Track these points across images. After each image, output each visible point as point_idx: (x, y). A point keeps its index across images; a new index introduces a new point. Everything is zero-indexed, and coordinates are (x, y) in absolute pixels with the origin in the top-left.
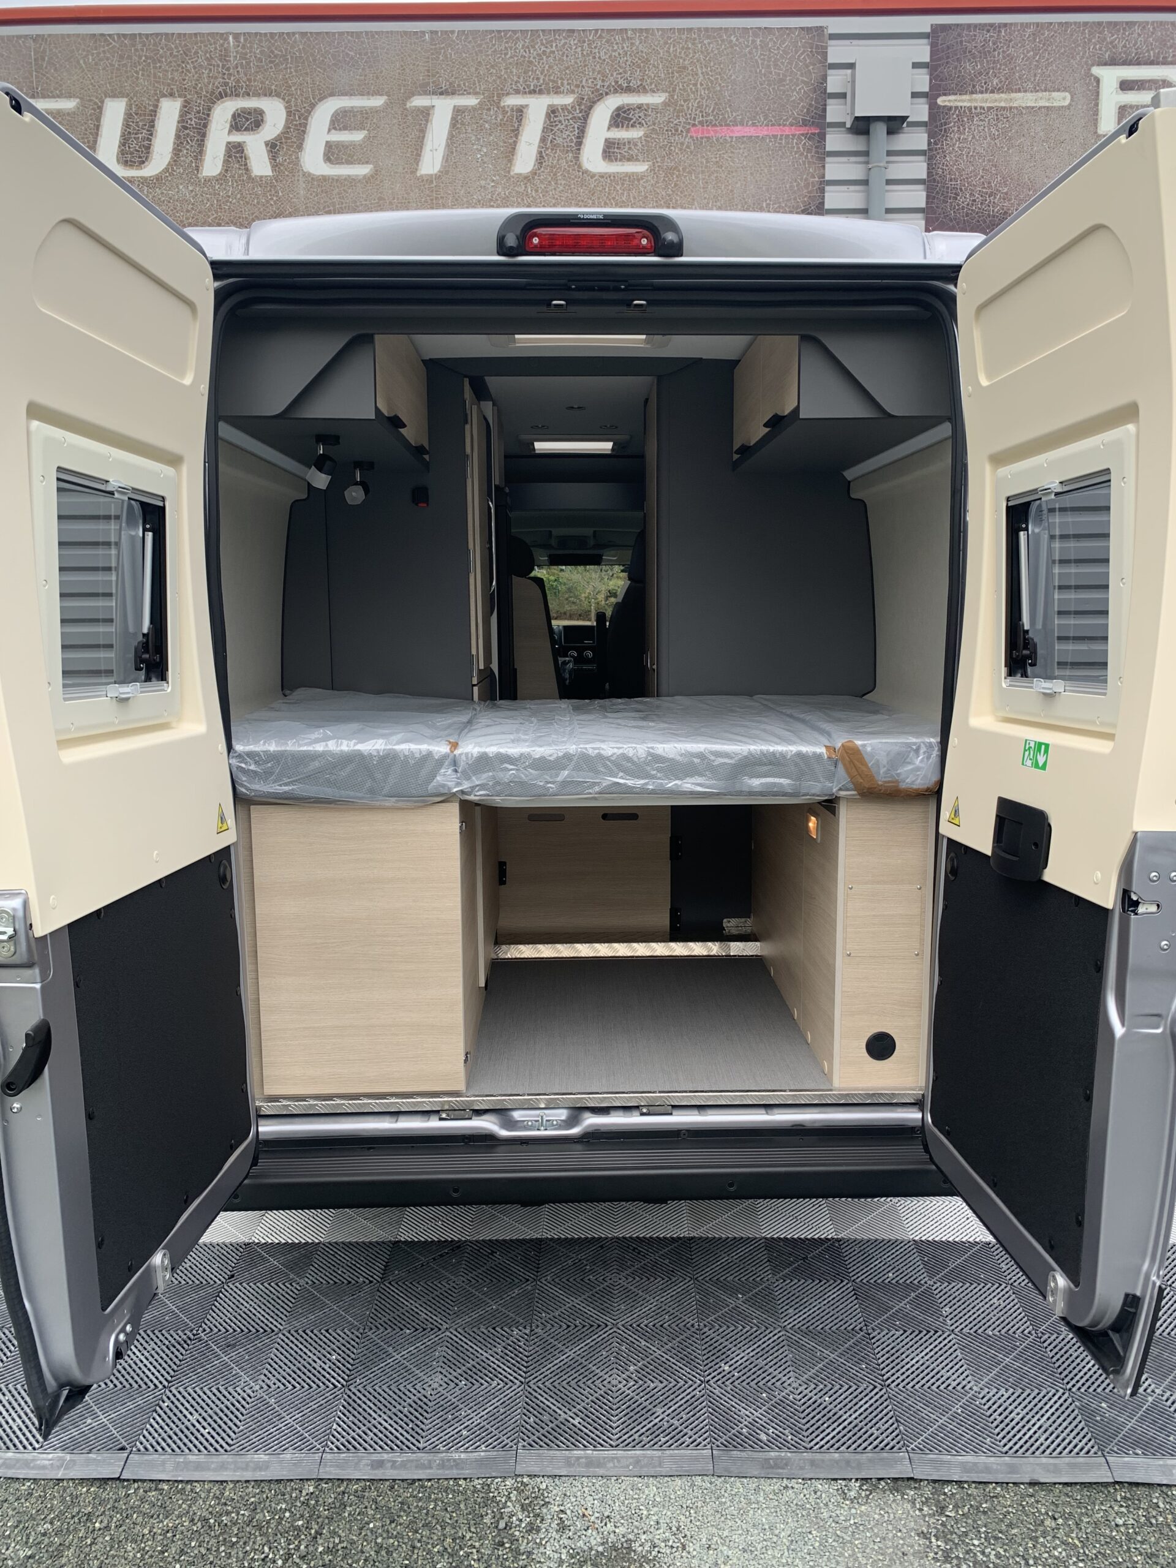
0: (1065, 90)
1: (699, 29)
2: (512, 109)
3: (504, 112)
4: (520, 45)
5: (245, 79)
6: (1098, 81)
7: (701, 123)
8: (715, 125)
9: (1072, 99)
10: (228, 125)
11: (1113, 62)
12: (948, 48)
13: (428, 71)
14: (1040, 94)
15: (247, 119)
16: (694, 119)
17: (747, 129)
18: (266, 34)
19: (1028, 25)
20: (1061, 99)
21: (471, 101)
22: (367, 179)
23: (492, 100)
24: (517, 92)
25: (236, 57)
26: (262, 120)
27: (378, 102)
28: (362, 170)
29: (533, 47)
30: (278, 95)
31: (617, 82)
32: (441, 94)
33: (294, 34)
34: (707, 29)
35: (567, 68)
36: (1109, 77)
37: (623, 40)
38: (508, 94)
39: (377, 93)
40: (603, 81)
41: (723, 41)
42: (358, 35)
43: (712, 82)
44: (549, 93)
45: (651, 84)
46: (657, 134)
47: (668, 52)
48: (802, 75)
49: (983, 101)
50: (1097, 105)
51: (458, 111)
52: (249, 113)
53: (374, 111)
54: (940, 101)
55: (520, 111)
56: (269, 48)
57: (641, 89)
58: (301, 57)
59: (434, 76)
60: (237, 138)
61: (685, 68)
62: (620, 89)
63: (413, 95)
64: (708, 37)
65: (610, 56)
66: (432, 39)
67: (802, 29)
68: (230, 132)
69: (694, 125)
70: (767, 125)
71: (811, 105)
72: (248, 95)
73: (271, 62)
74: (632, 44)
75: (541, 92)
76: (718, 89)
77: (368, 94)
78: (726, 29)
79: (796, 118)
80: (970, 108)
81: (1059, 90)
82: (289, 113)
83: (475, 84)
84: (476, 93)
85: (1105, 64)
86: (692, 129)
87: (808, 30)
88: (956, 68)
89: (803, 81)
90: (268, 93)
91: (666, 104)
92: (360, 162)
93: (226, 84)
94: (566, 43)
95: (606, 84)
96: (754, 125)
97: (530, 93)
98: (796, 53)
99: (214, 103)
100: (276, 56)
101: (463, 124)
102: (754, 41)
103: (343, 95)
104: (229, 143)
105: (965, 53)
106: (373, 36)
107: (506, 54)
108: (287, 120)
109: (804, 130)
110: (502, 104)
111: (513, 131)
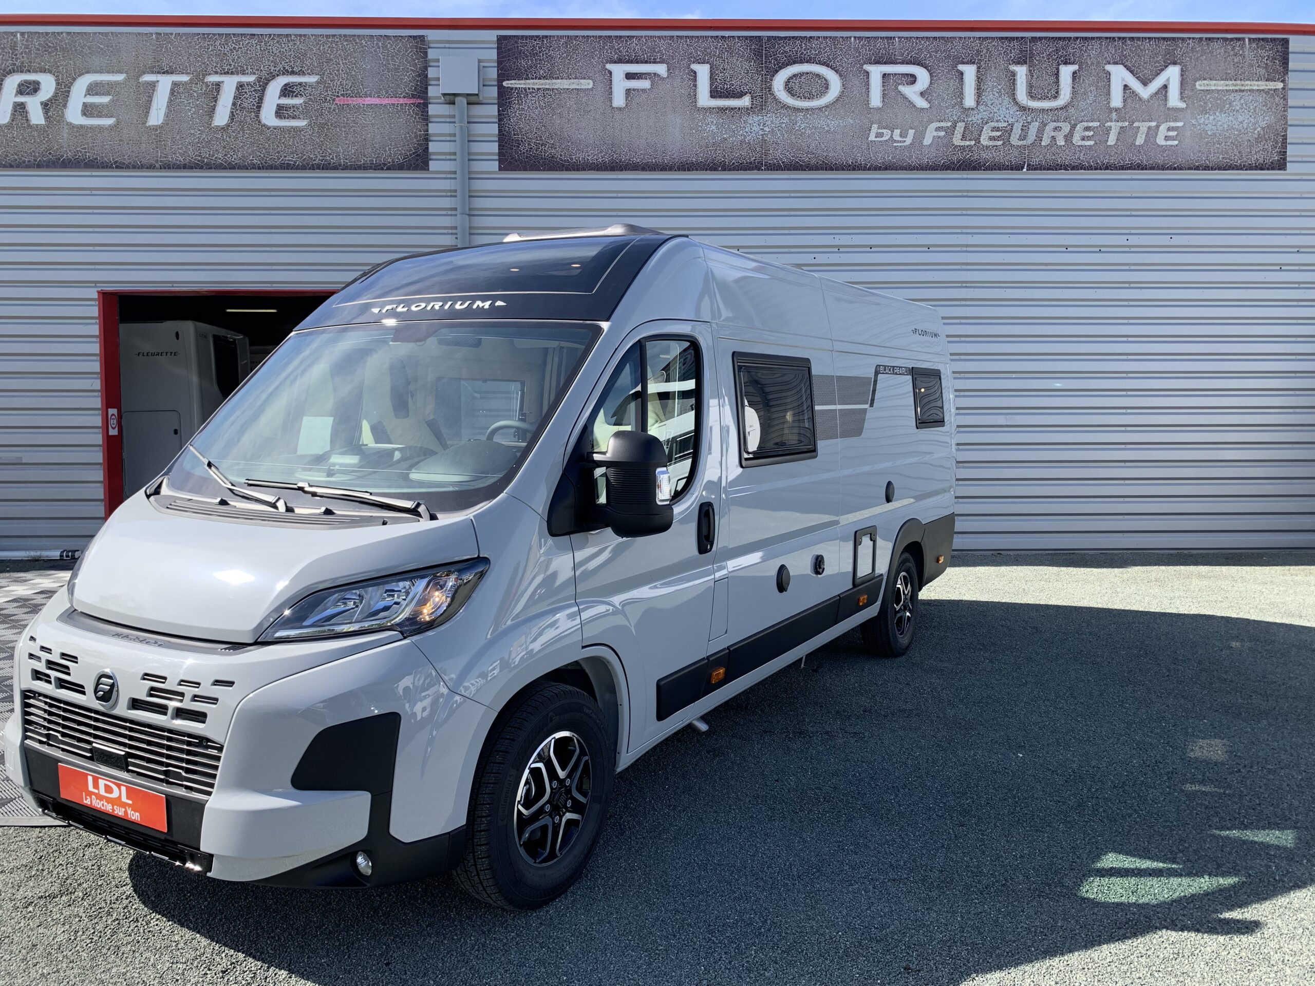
0: (589, 78)
1: (340, 35)
2: (213, 84)
3: (207, 86)
4: (218, 43)
5: (27, 61)
6: (610, 73)
7: (343, 95)
8: (352, 97)
9: (594, 85)
10: (15, 91)
11: (620, 61)
12: (509, 50)
13: (155, 58)
14: (572, 81)
15: (28, 87)
16: (338, 93)
17: (374, 99)
18: (42, 33)
19: (562, 37)
20: (587, 84)
21: (185, 78)
22: (111, 128)
23: (199, 77)
24: (216, 73)
25: (21, 47)
26: (39, 88)
27: (120, 77)
28: (108, 122)
29: (227, 44)
30: (50, 72)
31: (284, 68)
32: (164, 73)
33: (62, 33)
34: (345, 36)
35: (251, 58)
36: (618, 71)
37: (288, 41)
38: (210, 74)
39: (119, 72)
40: (275, 67)
41: (356, 43)
42: (106, 34)
43: (350, 69)
44: (238, 74)
45: (308, 69)
46: (312, 101)
47: (319, 49)
48: (410, 66)
49: (533, 84)
50: (611, 88)
51: (175, 84)
52: (30, 83)
53: (117, 83)
54: (505, 84)
55: (218, 85)
56: (44, 41)
57: (302, 73)
58: (66, 48)
59: (158, 61)
60: (21, 99)
61: (331, 60)
62: (286, 72)
63: (144, 73)
64: (347, 41)
65: (280, 52)
66: (157, 38)
67: (411, 36)
68: (16, 95)
69: (338, 96)
70: (387, 97)
71: (417, 85)
72: (30, 71)
73: (46, 51)
74: (295, 44)
75: (232, 73)
76: (354, 73)
77: (113, 72)
78: (359, 36)
79: (407, 93)
80: (525, 89)
81: (585, 78)
82: (58, 84)
83: (186, 67)
84: (187, 73)
85: (615, 62)
86: (337, 99)
87: (415, 37)
88: (515, 63)
89: (412, 70)
90: (43, 71)
91: (318, 82)
92: (106, 116)
93: (15, 64)
94: (249, 43)
95: (277, 69)
96: (379, 97)
97: (225, 73)
98: (406, 51)
99: (6, 76)
100: (49, 47)
101: (178, 93)
102: (377, 44)
103: (95, 72)
104: (15, 102)
105: (520, 53)
106: (117, 36)
107: (208, 49)
108: (56, 88)
109: (412, 101)
110: (206, 81)
111: (213, 98)
